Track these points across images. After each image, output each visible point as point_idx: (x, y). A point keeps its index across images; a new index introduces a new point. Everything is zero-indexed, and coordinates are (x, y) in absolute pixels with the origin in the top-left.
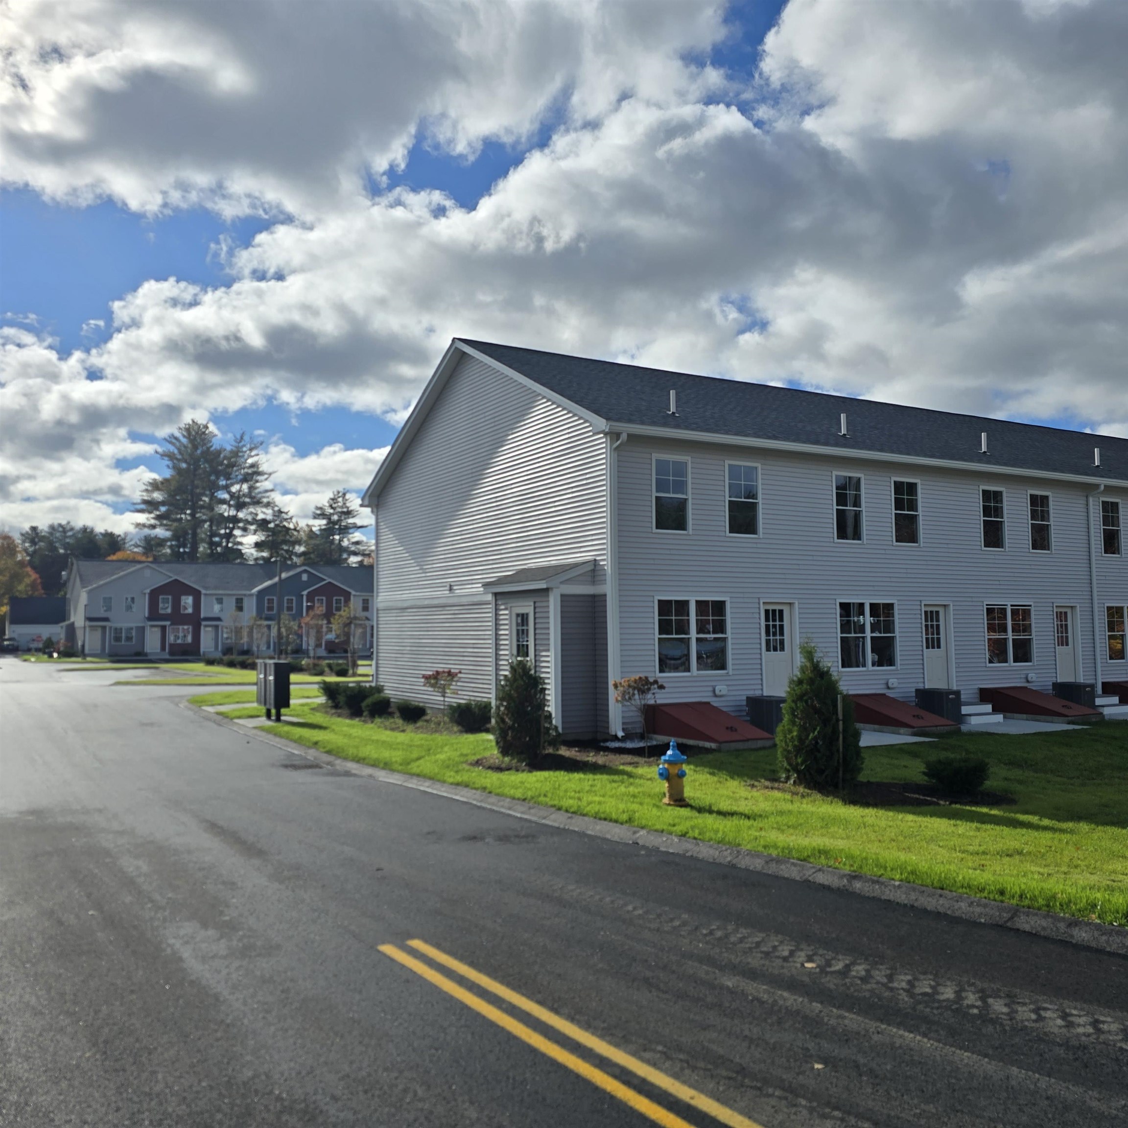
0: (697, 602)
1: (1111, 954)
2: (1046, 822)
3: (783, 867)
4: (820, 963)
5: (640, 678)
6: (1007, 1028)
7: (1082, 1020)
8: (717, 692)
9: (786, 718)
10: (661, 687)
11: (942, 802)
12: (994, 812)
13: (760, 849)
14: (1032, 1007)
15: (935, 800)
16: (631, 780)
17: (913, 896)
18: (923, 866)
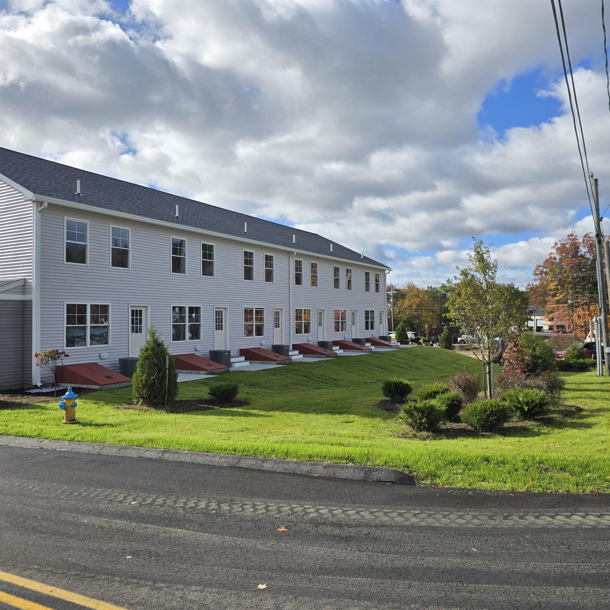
0: (91, 305)
1: (278, 473)
2: (262, 413)
3: (128, 451)
4: (139, 501)
5: (53, 351)
6: (227, 517)
7: (261, 507)
8: (102, 357)
9: (139, 369)
10: (67, 356)
11: (216, 408)
12: (240, 410)
13: (116, 443)
14: (240, 504)
15: (212, 407)
16: (43, 411)
17: (193, 457)
18: (200, 442)
